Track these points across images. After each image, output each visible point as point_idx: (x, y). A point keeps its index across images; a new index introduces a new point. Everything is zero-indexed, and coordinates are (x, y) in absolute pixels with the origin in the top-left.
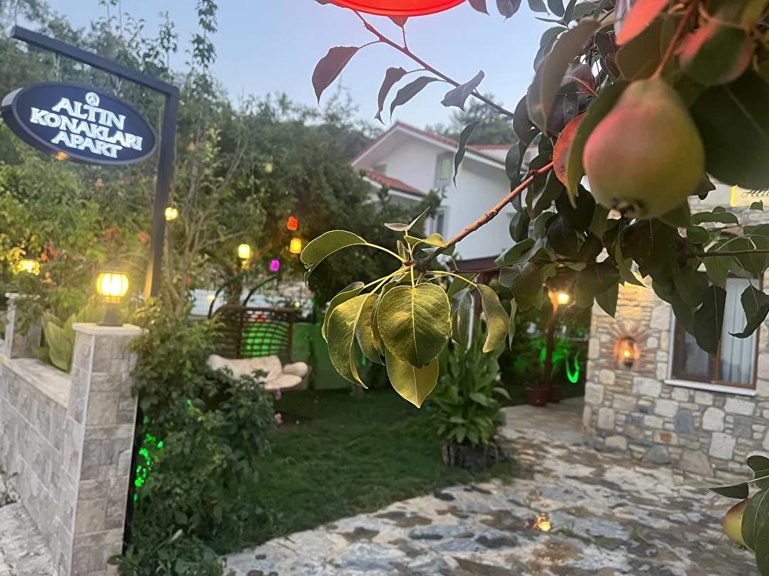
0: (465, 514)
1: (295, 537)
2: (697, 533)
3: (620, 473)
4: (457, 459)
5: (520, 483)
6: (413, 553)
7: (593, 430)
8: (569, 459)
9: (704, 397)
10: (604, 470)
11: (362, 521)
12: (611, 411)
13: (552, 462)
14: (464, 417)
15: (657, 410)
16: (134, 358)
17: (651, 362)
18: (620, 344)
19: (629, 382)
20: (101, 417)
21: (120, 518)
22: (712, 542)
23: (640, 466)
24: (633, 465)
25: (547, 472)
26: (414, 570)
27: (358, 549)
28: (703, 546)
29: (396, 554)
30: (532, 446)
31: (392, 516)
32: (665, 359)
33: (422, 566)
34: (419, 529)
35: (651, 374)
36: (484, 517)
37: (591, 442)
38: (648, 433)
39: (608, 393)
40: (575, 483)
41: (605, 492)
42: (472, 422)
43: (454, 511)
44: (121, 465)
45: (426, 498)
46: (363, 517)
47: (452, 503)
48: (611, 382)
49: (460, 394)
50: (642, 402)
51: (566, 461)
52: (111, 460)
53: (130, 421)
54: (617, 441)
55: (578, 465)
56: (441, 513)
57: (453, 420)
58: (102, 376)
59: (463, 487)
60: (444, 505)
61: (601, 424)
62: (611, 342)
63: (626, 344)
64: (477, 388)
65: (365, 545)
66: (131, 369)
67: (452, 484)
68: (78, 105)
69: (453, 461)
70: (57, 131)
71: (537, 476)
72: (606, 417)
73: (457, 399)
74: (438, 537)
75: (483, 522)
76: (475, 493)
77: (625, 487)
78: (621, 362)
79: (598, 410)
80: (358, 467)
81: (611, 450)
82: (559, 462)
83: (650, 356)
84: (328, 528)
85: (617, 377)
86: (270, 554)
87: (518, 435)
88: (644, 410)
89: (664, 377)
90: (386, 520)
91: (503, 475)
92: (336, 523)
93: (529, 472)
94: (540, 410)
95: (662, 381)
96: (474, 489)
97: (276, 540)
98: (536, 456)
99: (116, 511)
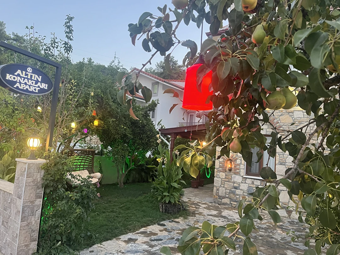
0: (170, 231)
1: (104, 243)
2: (256, 233)
3: (227, 213)
4: (166, 210)
5: (190, 218)
6: (152, 246)
7: (217, 196)
8: (208, 208)
9: (257, 182)
10: (222, 212)
11: (130, 235)
12: (224, 188)
13: (202, 210)
14: (168, 193)
15: (241, 188)
16: (43, 172)
17: (238, 169)
18: (227, 162)
19: (230, 177)
20: (29, 196)
21: (36, 237)
22: (261, 236)
23: (235, 210)
24: (232, 209)
25: (200, 214)
26: (153, 252)
27: (130, 246)
28: (258, 238)
29: (145, 247)
30: (194, 204)
31: (142, 233)
32: (243, 168)
33: (156, 251)
34: (153, 237)
35: (238, 174)
36: (178, 231)
37: (216, 201)
38: (238, 197)
39: (222, 181)
40: (211, 217)
41: (222, 220)
42: (172, 195)
43: (166, 230)
44: (37, 216)
45: (155, 225)
46: (131, 234)
47: (165, 227)
48: (224, 177)
49: (167, 183)
50: (235, 185)
51: (207, 209)
52: (33, 214)
53: (40, 198)
54: (226, 201)
55: (212, 210)
56: (161, 231)
57: (164, 194)
58: (30, 180)
59: (169, 221)
60: (162, 228)
61: (220, 194)
62: (223, 161)
63: (229, 162)
64: (173, 181)
65: (133, 244)
66: (42, 177)
67: (164, 220)
68: (24, 72)
69: (164, 210)
70: (16, 82)
71: (197, 215)
72: (222, 191)
73: (166, 185)
74: (161, 240)
75: (177, 233)
76: (173, 223)
77: (229, 218)
78: (227, 169)
79: (219, 189)
80: (126, 215)
81: (224, 204)
82: (205, 209)
83: (238, 167)
84: (117, 239)
85: (226, 175)
86: (95, 250)
87: (188, 200)
88: (236, 188)
89: (243, 175)
90: (140, 235)
91: (183, 216)
92: (120, 237)
93: (194, 214)
94: (196, 190)
95: (242, 176)
96: (173, 221)
97: (96, 245)
98: (196, 208)
99: (34, 234)
